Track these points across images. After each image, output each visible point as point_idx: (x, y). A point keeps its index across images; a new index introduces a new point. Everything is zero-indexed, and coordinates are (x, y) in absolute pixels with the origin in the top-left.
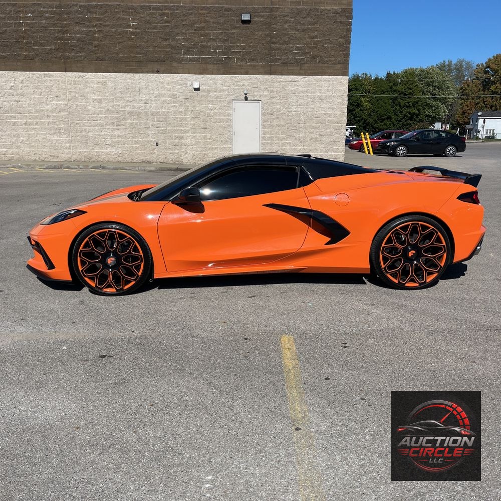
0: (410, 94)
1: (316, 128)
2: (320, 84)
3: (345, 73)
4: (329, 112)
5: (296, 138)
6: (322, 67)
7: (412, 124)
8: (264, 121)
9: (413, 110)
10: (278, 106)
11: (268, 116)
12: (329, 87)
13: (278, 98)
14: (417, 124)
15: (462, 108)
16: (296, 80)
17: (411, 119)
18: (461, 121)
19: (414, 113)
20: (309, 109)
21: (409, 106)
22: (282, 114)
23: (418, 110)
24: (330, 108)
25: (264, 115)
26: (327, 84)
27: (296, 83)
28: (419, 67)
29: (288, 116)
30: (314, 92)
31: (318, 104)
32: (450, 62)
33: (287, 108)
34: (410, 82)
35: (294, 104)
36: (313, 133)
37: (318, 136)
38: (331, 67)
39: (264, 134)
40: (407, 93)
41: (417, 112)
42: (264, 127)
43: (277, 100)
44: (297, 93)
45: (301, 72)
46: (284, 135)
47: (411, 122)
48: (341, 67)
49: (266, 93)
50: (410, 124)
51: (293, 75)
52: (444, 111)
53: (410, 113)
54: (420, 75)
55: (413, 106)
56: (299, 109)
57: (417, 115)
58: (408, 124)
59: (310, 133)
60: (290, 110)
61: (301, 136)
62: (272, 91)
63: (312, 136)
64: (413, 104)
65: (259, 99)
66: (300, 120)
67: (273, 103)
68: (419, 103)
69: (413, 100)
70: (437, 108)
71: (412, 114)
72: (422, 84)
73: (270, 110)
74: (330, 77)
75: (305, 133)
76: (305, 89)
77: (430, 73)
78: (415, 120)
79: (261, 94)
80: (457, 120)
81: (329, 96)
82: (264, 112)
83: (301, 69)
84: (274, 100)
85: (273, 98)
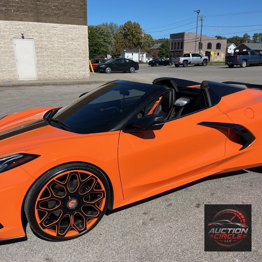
0: (93, 39)
1: (71, 57)
2: (71, 30)
3: (85, 24)
4: (78, 47)
5: (59, 64)
6: (71, 19)
7: (96, 56)
8: (37, 53)
9: (95, 48)
10: (46, 43)
11: (39, 49)
12: (77, 32)
13: (45, 38)
14: (98, 55)
15: (116, 47)
16: (55, 26)
17: (95, 52)
18: (116, 54)
19: (96, 50)
20: (66, 45)
21: (93, 46)
22: (49, 48)
23: (98, 48)
24: (78, 45)
25: (36, 48)
26: (75, 30)
27: (56, 28)
28: (95, 25)
29: (53, 49)
30: (68, 35)
31: (71, 42)
32: (107, 24)
33: (52, 44)
34: (92, 33)
35: (56, 42)
36: (69, 60)
37: (73, 62)
38: (77, 19)
39: (38, 61)
40: (91, 39)
41: (98, 49)
42: (38, 56)
43: (44, 39)
44: (57, 35)
45: (58, 21)
46: (52, 62)
47: (95, 54)
48: (83, 20)
49: (36, 34)
50: (95, 55)
51: (53, 23)
52: (110, 48)
53: (94, 49)
54: (96, 29)
55: (95, 45)
56: (59, 45)
57: (98, 51)
58: (93, 55)
59: (68, 60)
60: (54, 46)
61: (62, 62)
62: (40, 33)
63: (69, 62)
64: (95, 44)
65: (32, 38)
66: (61, 52)
67: (42, 41)
68: (98, 44)
69: (94, 43)
70: (107, 47)
71: (95, 50)
72: (98, 34)
73: (41, 45)
74: (77, 26)
75: (65, 60)
76: (62, 33)
77: (101, 28)
78: (97, 53)
79: (33, 34)
80: (114, 53)
81: (77, 38)
82: (36, 46)
83: (58, 20)
84: (42, 39)
85: (41, 37)
